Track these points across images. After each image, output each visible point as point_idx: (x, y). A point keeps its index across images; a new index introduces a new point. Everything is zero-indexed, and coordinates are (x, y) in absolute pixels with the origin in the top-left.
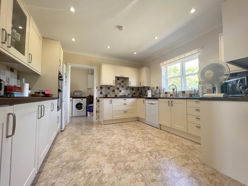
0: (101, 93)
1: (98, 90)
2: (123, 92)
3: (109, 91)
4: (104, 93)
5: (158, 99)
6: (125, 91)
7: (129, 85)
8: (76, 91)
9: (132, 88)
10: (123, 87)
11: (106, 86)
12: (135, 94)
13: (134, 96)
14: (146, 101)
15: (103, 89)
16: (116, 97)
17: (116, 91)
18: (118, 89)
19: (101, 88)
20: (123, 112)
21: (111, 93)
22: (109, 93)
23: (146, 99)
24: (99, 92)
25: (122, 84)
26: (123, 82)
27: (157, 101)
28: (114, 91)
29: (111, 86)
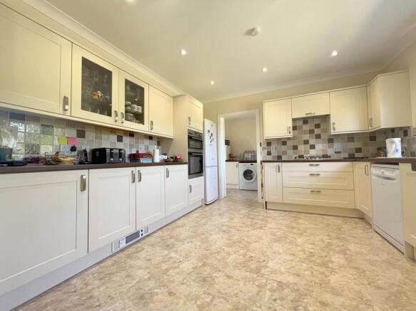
0: (269, 153)
1: (264, 149)
2: (320, 148)
3: (284, 148)
4: (274, 153)
5: (397, 164)
6: (327, 145)
7: (332, 131)
8: (246, 152)
9: (350, 137)
10: (318, 137)
11: (278, 140)
12: (359, 150)
13: (357, 155)
14: (372, 168)
15: (273, 146)
16: (301, 159)
17: (302, 148)
18: (306, 142)
19: (269, 143)
20: (309, 191)
21: (290, 152)
22: (285, 153)
23: (373, 165)
24: (266, 151)
25: (317, 131)
26: (318, 126)
27: (397, 172)
28: (295, 148)
29: (289, 139)
